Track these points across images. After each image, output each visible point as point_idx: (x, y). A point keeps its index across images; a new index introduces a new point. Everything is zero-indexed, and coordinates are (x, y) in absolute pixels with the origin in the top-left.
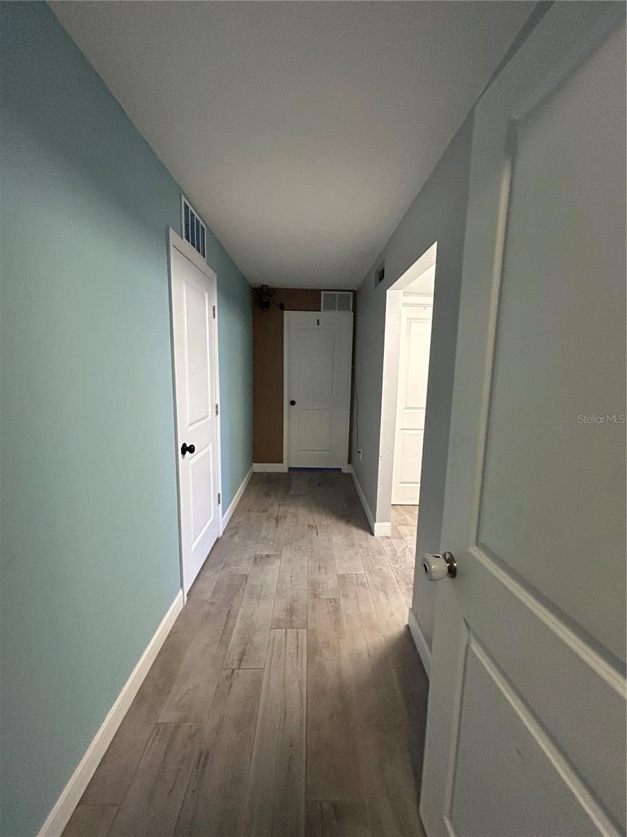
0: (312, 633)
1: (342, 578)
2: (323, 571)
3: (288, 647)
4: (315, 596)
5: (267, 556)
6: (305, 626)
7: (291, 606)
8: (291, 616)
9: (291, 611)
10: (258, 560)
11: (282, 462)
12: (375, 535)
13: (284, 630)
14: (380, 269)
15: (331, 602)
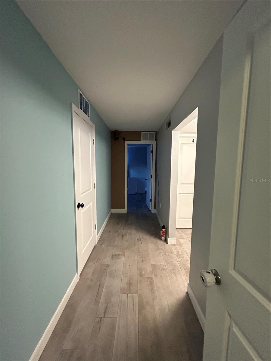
0: (140, 296)
1: (154, 266)
2: (144, 262)
3: (128, 304)
4: (141, 276)
5: (118, 254)
6: (137, 293)
7: (129, 282)
8: (130, 287)
9: (130, 284)
10: (114, 257)
11: (124, 208)
12: (168, 243)
13: (126, 295)
14: (169, 122)
15: (149, 279)
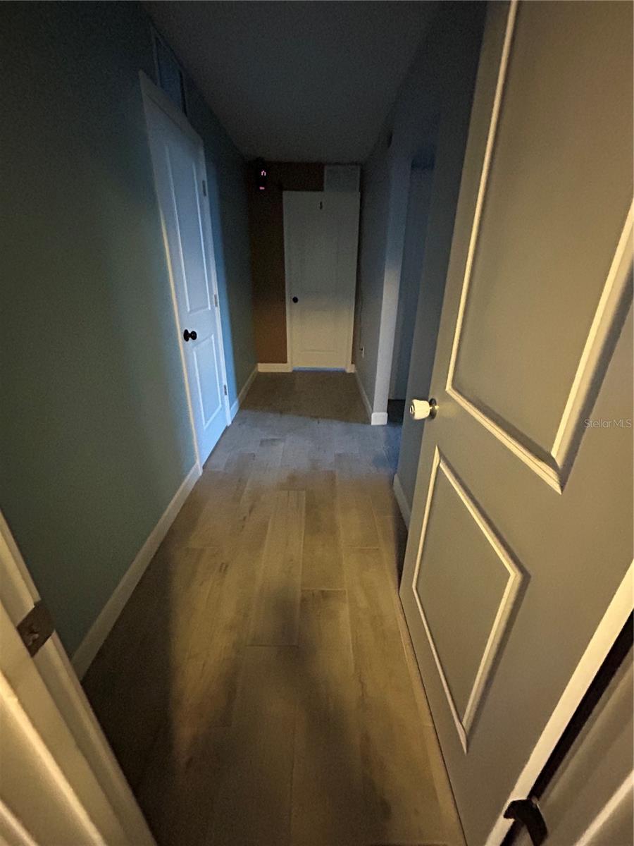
0: (310, 494)
1: (339, 456)
2: (322, 451)
3: (290, 502)
4: (314, 468)
5: (272, 440)
6: (305, 489)
8: (293, 482)
9: (293, 478)
10: (265, 442)
11: (286, 362)
12: (372, 423)
13: (287, 492)
15: (328, 473)
